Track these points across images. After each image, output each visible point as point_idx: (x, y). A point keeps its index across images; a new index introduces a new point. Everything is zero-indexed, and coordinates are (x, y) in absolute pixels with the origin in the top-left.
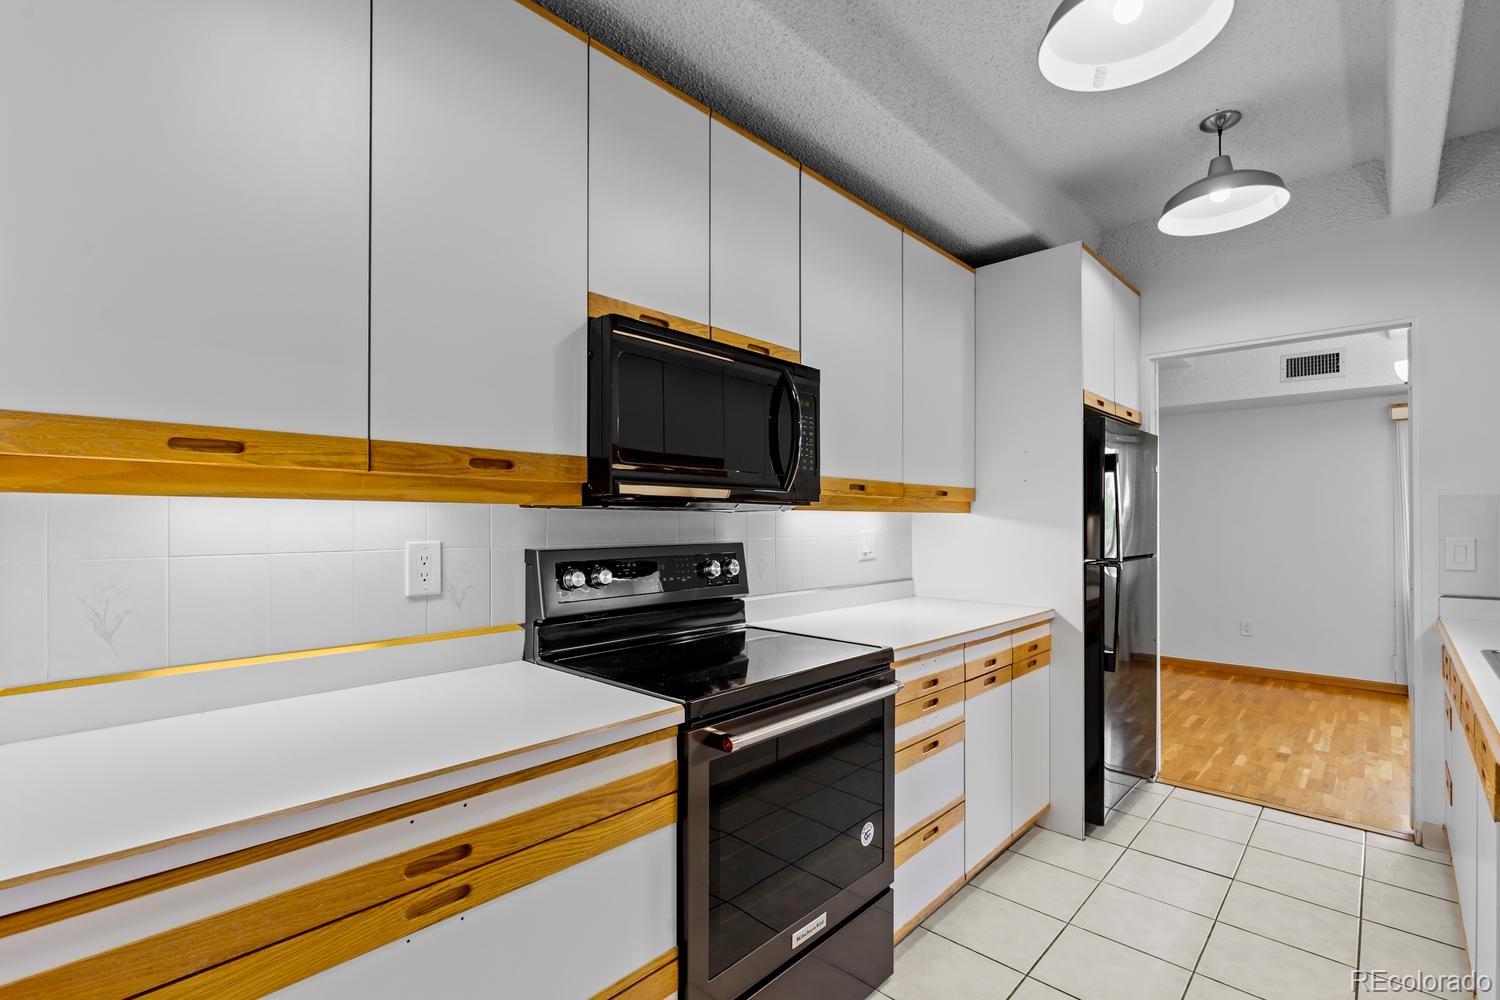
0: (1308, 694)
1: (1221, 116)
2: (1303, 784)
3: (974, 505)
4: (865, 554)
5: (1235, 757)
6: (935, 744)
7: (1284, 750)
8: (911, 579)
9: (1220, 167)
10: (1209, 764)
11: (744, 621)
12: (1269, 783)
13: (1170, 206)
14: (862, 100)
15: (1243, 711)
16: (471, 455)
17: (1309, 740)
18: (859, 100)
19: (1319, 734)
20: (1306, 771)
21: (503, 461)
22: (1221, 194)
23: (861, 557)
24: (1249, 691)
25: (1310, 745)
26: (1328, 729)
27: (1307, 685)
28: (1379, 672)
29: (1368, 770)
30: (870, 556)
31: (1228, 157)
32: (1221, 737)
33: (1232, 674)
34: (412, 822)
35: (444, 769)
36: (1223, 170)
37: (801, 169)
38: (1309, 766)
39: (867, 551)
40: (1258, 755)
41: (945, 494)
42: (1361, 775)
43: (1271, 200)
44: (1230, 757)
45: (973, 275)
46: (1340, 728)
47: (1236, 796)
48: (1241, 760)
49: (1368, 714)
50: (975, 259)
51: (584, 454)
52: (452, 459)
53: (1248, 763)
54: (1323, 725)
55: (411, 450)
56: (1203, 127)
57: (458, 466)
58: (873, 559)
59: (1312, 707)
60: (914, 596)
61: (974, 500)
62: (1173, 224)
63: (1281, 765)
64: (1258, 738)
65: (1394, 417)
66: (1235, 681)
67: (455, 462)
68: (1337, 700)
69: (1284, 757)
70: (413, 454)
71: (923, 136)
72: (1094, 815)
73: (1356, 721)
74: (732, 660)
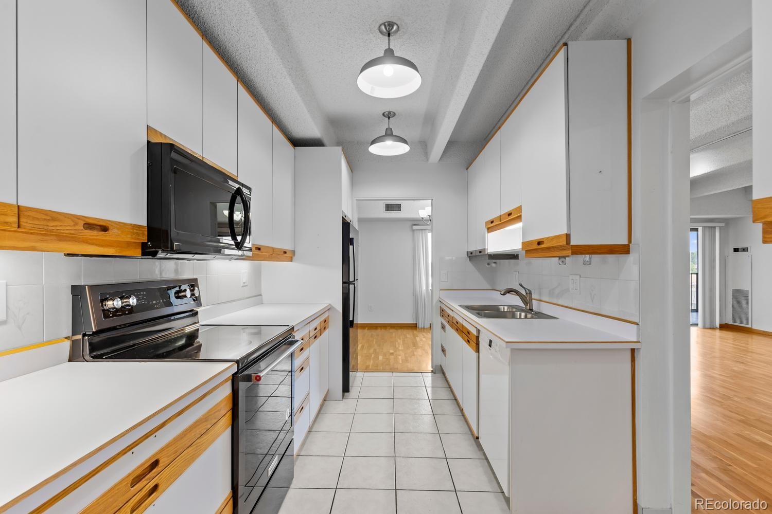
0: (391, 331)
1: (390, 113)
2: (401, 362)
3: (294, 258)
4: (244, 283)
5: (378, 357)
6: (302, 369)
7: (391, 351)
8: (261, 295)
9: (389, 132)
10: (372, 361)
11: (198, 322)
12: (391, 363)
13: (373, 142)
14: (276, 60)
15: (375, 340)
16: (84, 221)
17: (397, 346)
18: (274, 59)
19: (399, 344)
20: (400, 357)
21: (100, 226)
22: (389, 143)
23: (242, 285)
24: (374, 332)
25: (398, 348)
26: (400, 341)
27: (389, 328)
28: (409, 320)
29: (415, 353)
30: (246, 284)
31: (391, 129)
32: (372, 351)
33: (367, 327)
34: (133, 453)
35: (151, 416)
36: (389, 134)
37: (238, 81)
38: (400, 355)
39: (245, 281)
40: (385, 355)
41: (285, 253)
42: (414, 355)
43: (403, 149)
44: (377, 357)
45: (294, 150)
46: (404, 341)
47: (384, 371)
48: (381, 358)
49: (409, 334)
50: (297, 143)
51: (145, 223)
52: (73, 223)
53: (383, 358)
54: (399, 341)
55: (47, 215)
56: (383, 114)
57: (77, 228)
58: (247, 286)
59: (394, 334)
60: (262, 303)
61: (294, 256)
62: (375, 149)
63: (392, 357)
64: (382, 349)
65: (414, 229)
66: (368, 329)
67: (74, 225)
68: (400, 331)
69: (392, 354)
70: (49, 218)
71: (294, 84)
72: (346, 388)
73: (407, 338)
74: (193, 345)
